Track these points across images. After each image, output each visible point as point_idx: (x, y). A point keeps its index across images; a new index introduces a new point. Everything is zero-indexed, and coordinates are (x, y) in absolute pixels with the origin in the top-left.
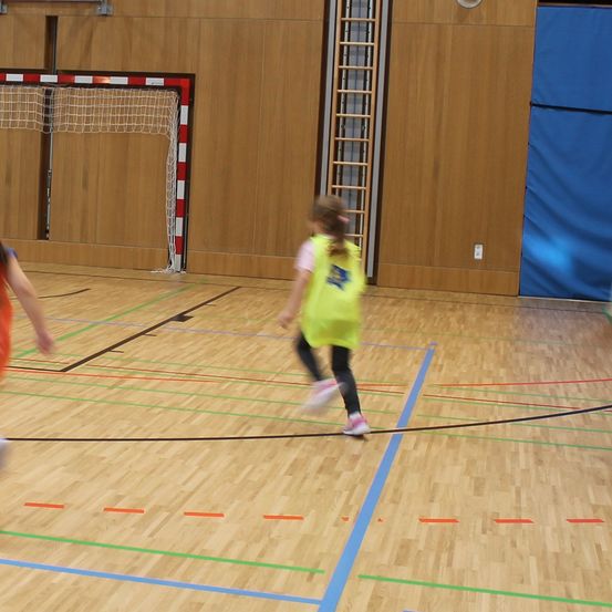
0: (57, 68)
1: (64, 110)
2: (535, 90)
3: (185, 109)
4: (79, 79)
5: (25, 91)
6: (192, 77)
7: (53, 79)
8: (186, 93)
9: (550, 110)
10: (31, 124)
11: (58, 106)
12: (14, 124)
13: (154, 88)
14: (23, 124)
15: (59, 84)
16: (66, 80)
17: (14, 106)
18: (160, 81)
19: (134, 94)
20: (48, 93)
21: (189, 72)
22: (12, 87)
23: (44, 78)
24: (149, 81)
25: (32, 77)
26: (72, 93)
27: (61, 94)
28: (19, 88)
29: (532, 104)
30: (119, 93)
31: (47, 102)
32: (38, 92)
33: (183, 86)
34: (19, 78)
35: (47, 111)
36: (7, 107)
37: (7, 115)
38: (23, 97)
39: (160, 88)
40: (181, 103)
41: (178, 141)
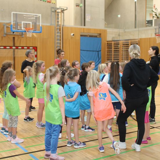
0: (15, 46)
1: (17, 53)
2: (80, 48)
3: (36, 52)
4: (19, 48)
6: (36, 47)
7: (15, 48)
8: (36, 50)
9: (83, 51)
10: (11, 56)
13: (31, 49)
16: (17, 48)
17: (8, 52)
18: (32, 48)
20: (14, 50)
21: (36, 46)
22: (7, 49)
23: (13, 48)
25: (11, 47)
26: (18, 50)
27: (16, 50)
29: (81, 50)
31: (14, 52)
32: (12, 50)
33: (35, 49)
34: (9, 48)
35: (14, 53)
36: (7, 53)
37: (7, 54)
38: (10, 51)
39: (32, 49)
40: (35, 51)
41: (35, 57)
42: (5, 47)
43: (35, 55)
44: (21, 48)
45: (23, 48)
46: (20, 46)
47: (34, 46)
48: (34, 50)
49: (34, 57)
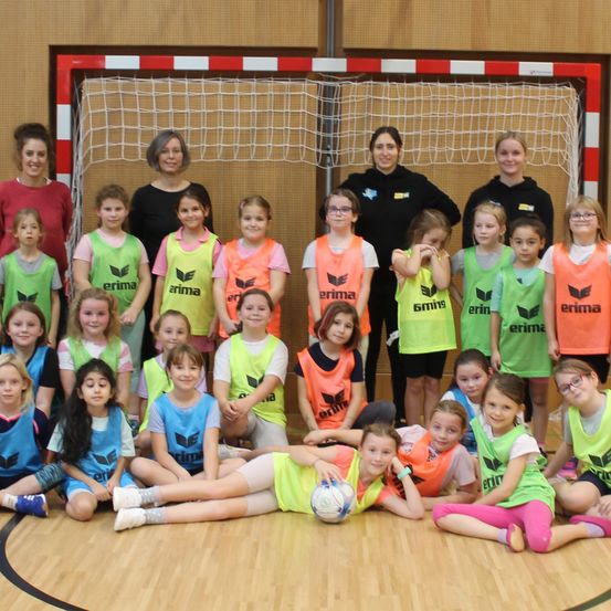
0: (346, 45)
3: (593, 119)
4: (390, 66)
5: (282, 89)
6: (604, 60)
7: (340, 65)
8: (594, 92)
10: (295, 152)
11: (349, 115)
12: (261, 152)
13: (533, 80)
14: (278, 152)
15: (350, 75)
16: (365, 64)
17: (261, 118)
18: (546, 68)
19: (496, 91)
20: (328, 92)
21: (599, 50)
22: (254, 83)
23: (320, 64)
24: (525, 68)
25: (294, 62)
26: (376, 91)
28: (271, 83)
30: (469, 92)
31: (326, 108)
32: (307, 90)
33: (588, 77)
34: (270, 64)
36: (246, 118)
37: (246, 136)
38: (279, 101)
39: (545, 80)
40: (584, 107)
41: (582, 178)
42: (226, 62)
43: (584, 152)
44: (408, 66)
45: (433, 66)
46: (398, 46)
47: (571, 47)
48: (570, 95)
49: (574, 173)
